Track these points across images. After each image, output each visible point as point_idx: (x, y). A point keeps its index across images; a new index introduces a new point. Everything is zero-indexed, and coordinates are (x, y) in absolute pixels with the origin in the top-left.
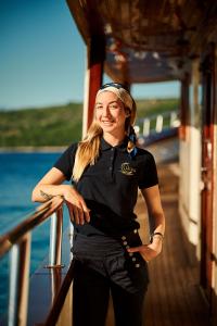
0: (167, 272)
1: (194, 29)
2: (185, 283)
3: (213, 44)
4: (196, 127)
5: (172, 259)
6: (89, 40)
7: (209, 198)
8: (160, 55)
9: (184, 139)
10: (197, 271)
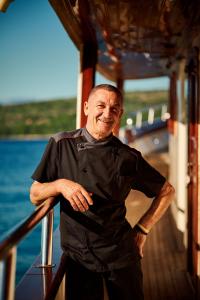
0: (157, 258)
1: (179, 34)
2: (173, 268)
3: (197, 49)
4: (183, 123)
5: (162, 245)
6: (82, 45)
7: (195, 190)
8: (151, 56)
9: (173, 133)
10: (184, 257)
